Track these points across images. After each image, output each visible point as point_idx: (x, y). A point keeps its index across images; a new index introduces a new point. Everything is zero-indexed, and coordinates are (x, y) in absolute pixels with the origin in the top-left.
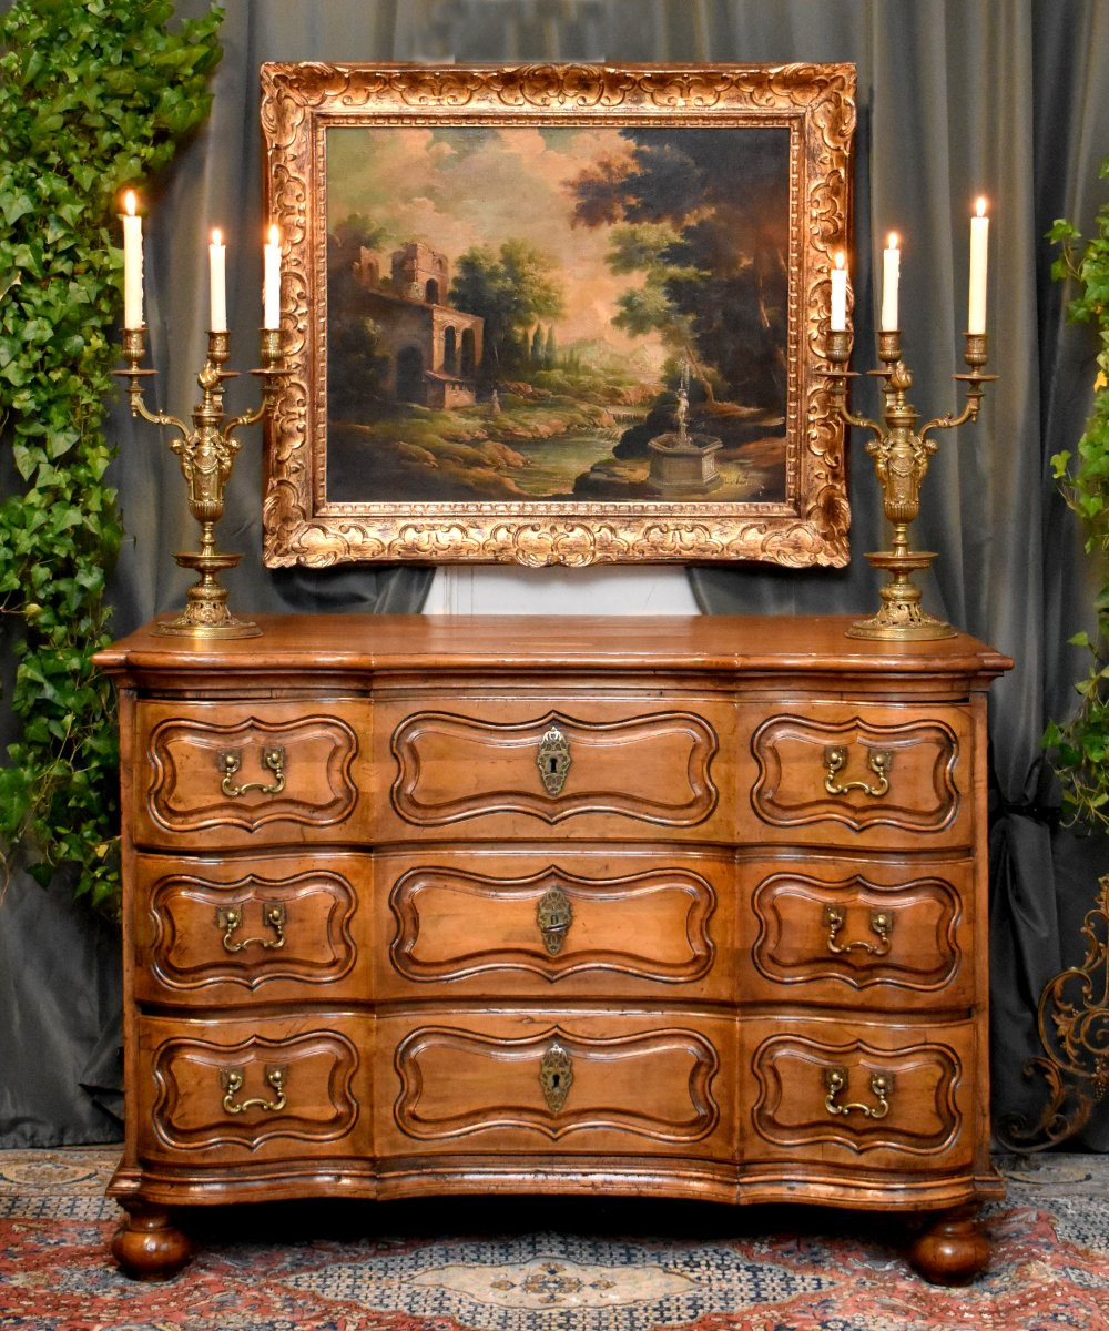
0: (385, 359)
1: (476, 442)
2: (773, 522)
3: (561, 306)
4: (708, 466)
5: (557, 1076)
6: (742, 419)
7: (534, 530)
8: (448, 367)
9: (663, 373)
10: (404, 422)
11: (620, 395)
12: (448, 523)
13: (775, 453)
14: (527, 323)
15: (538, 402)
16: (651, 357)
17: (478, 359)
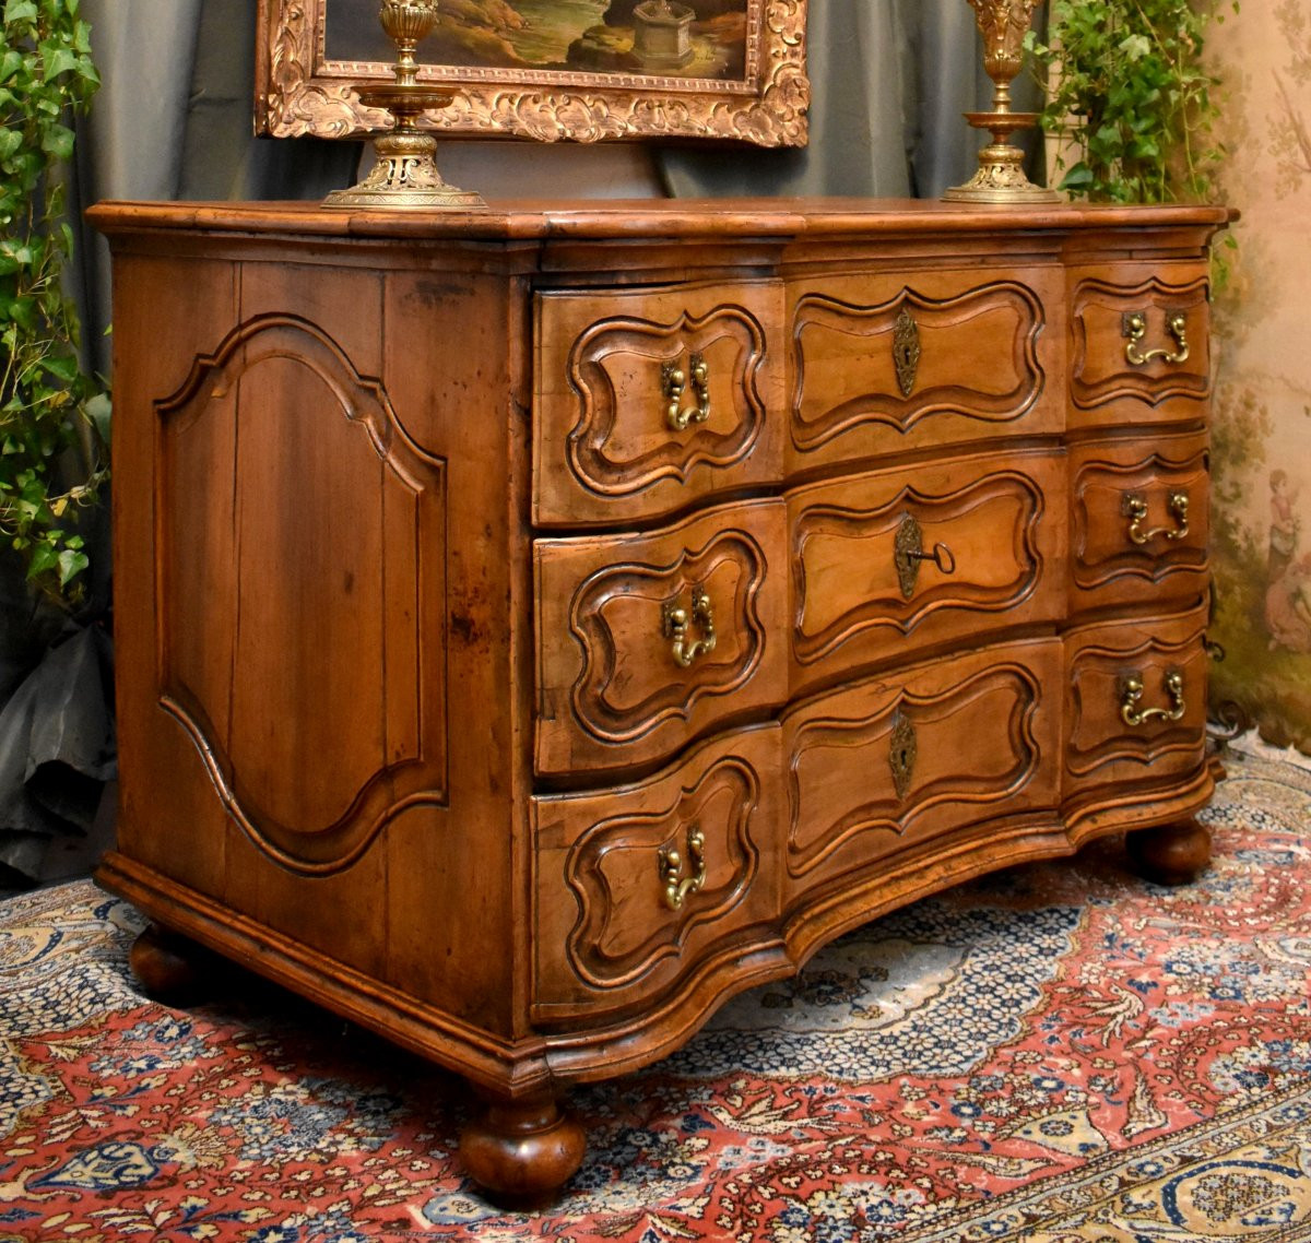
5: (904, 753)
7: (535, 102)
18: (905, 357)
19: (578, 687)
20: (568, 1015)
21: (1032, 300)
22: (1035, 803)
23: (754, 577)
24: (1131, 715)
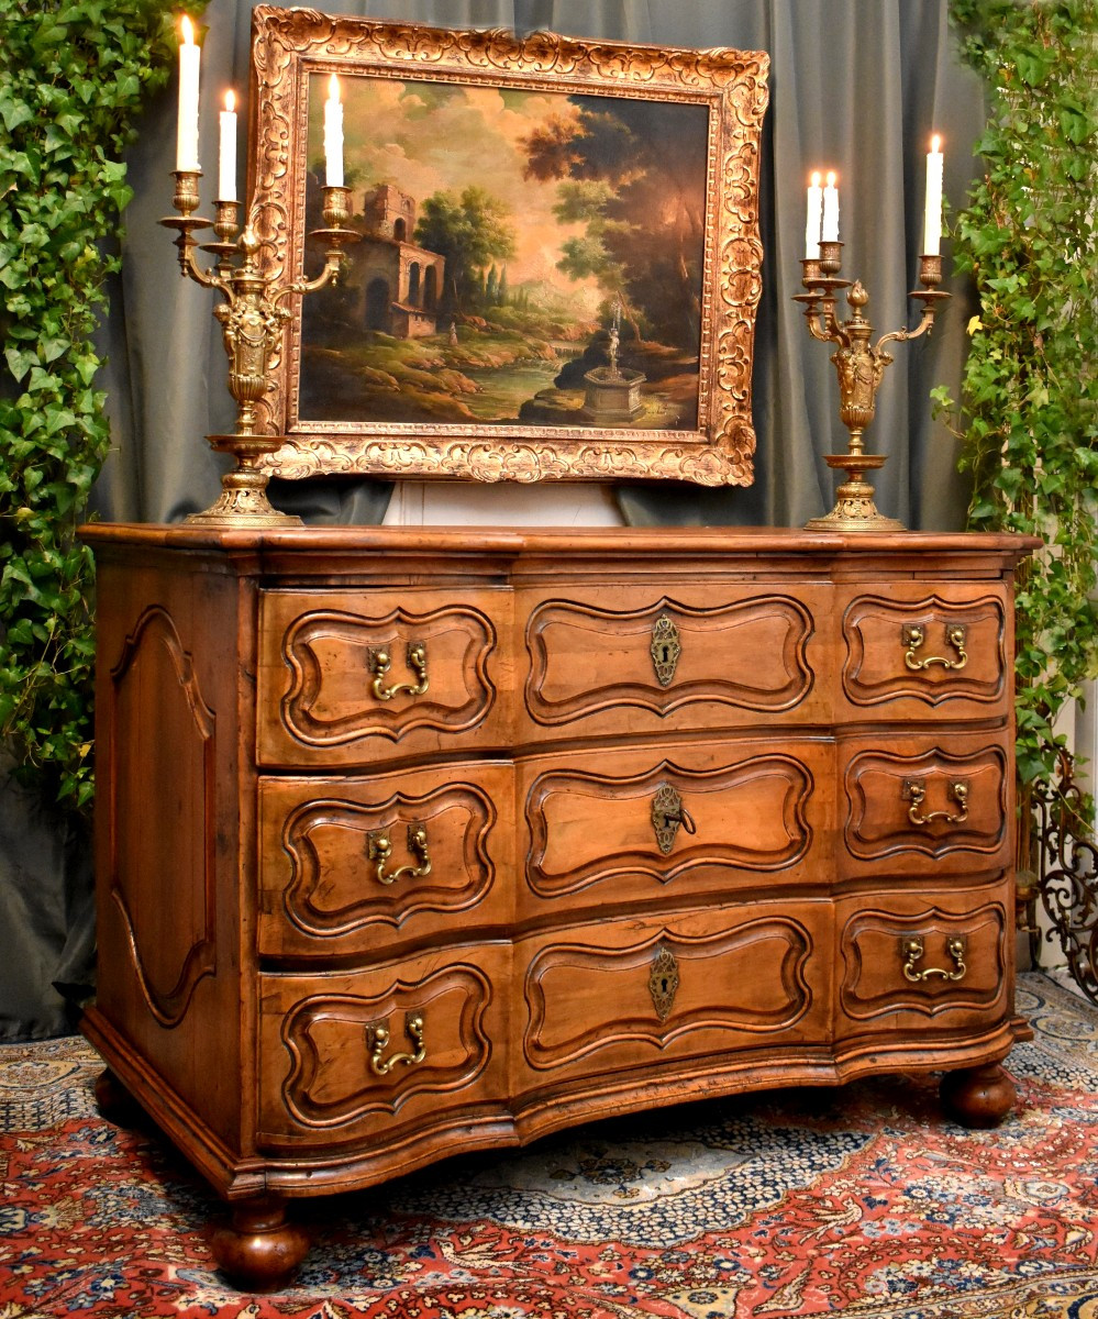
0: (355, 290)
1: (435, 370)
2: (687, 446)
3: (513, 249)
4: (634, 397)
5: (664, 982)
6: (663, 357)
7: (485, 450)
8: (411, 300)
9: (599, 314)
10: (372, 349)
11: (562, 331)
12: (409, 442)
13: (689, 387)
14: (481, 263)
15: (493, 335)
16: (588, 299)
17: (439, 292)
18: (663, 657)
19: (289, 891)
20: (281, 1143)
21: (803, 611)
22: (809, 1038)
23: (486, 822)
24: (912, 972)
